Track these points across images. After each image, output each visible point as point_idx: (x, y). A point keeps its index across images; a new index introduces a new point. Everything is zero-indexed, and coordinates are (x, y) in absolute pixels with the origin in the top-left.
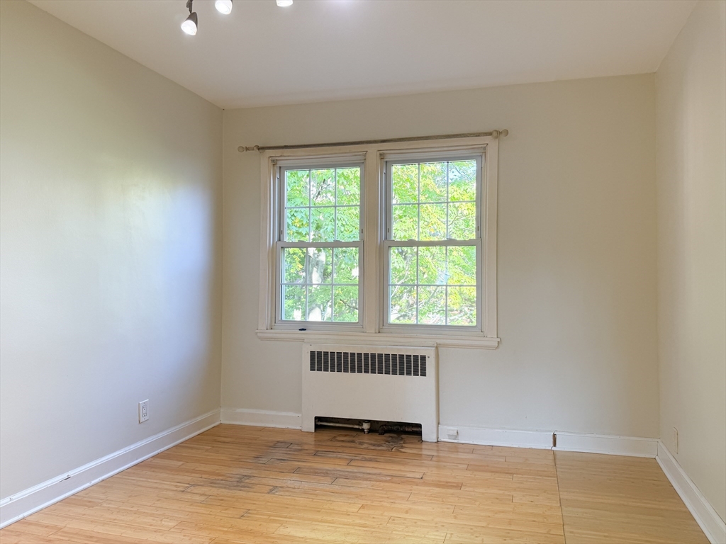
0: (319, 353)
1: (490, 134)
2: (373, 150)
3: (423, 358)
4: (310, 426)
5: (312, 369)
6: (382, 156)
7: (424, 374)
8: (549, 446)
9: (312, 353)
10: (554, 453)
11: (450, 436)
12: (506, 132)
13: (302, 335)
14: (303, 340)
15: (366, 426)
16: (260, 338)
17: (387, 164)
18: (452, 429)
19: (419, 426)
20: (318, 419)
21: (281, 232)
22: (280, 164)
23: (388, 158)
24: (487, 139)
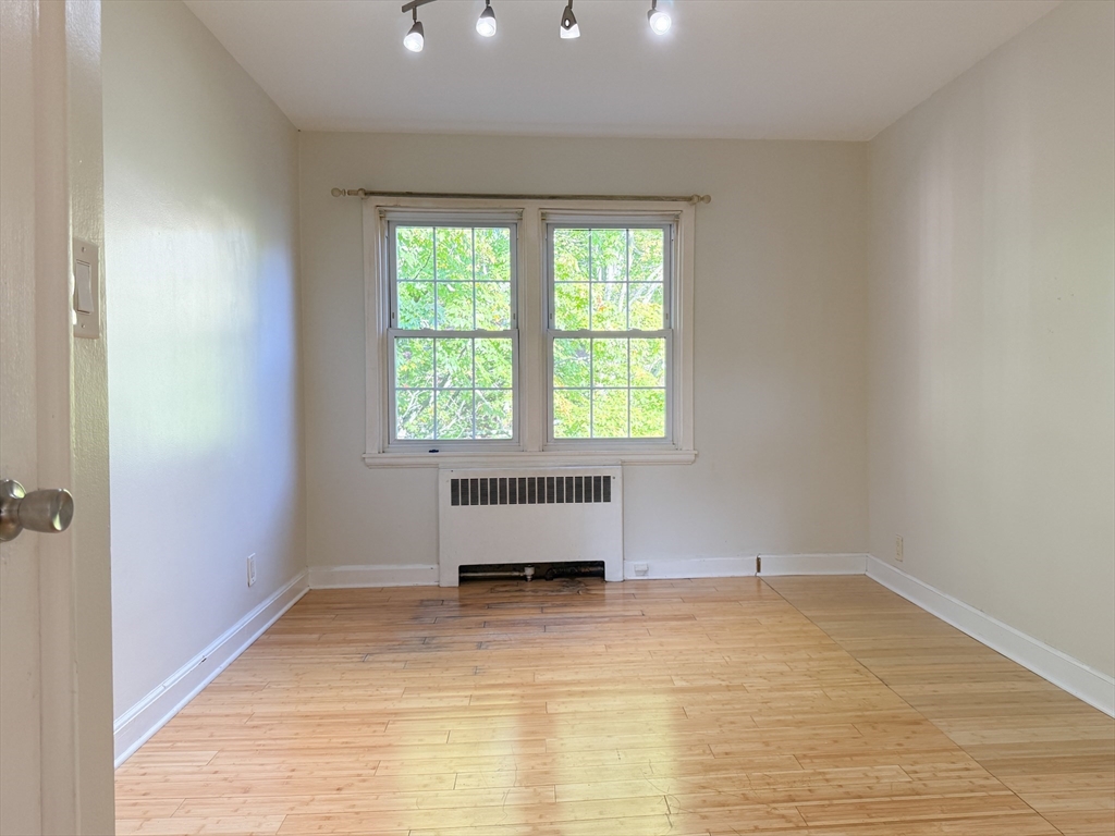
0: (465, 481)
1: (689, 199)
2: (532, 209)
3: (607, 479)
4: (453, 578)
5: (455, 502)
6: (544, 216)
7: (607, 499)
8: (753, 572)
9: (454, 483)
10: (759, 580)
11: (637, 572)
12: (707, 199)
13: (433, 459)
14: (436, 466)
15: (529, 572)
16: (368, 466)
17: (548, 228)
18: (641, 564)
19: (602, 564)
20: (463, 569)
21: (392, 316)
22: (390, 216)
23: (552, 219)
24: (682, 205)
